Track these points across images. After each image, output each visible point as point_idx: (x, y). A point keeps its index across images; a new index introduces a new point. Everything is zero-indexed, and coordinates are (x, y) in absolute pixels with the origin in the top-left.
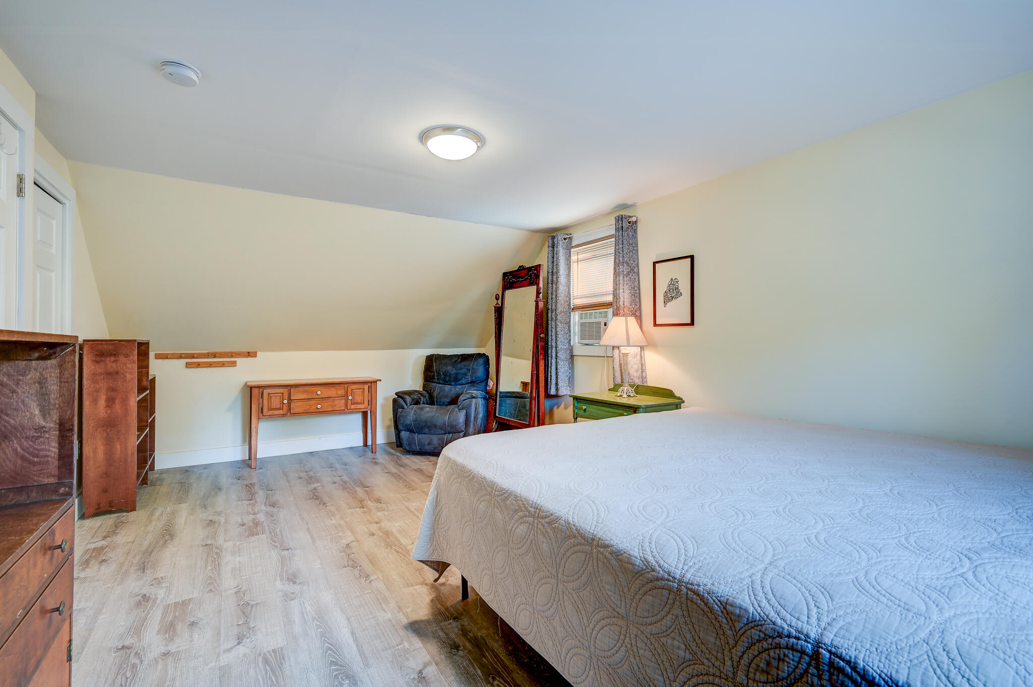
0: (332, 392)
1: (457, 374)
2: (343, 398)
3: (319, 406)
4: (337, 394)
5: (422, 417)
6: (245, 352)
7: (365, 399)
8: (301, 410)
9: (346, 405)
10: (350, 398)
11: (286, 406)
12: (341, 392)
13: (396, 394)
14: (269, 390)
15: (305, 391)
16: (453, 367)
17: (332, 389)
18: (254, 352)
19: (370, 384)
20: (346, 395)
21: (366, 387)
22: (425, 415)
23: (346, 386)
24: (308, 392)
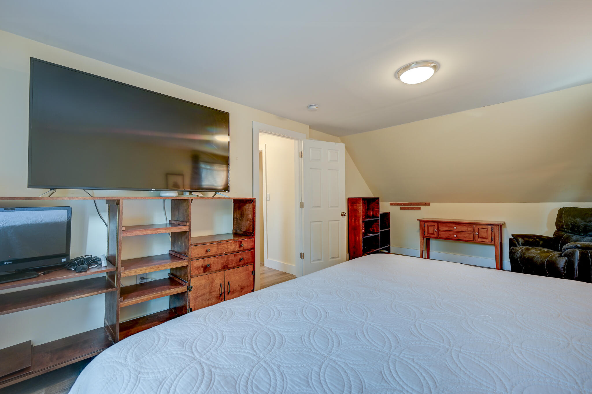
0: (464, 228)
1: (586, 226)
2: (472, 233)
3: (455, 236)
4: (467, 230)
5: (525, 256)
6: (424, 203)
7: (489, 236)
8: (445, 236)
9: (474, 238)
10: (477, 233)
11: (436, 233)
12: (470, 229)
13: (512, 235)
14: (428, 223)
15: (447, 226)
16: (582, 219)
17: (464, 226)
18: (428, 203)
19: (493, 226)
20: (474, 231)
21: (490, 228)
22: (528, 255)
23: (474, 226)
24: (449, 226)
